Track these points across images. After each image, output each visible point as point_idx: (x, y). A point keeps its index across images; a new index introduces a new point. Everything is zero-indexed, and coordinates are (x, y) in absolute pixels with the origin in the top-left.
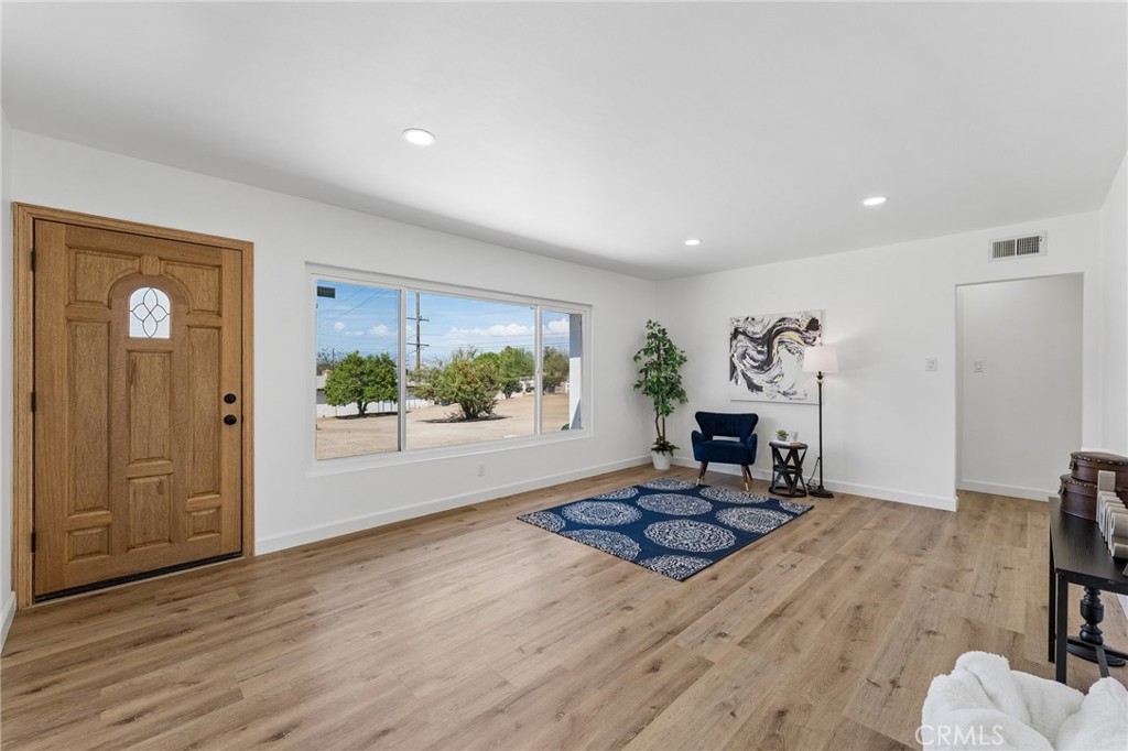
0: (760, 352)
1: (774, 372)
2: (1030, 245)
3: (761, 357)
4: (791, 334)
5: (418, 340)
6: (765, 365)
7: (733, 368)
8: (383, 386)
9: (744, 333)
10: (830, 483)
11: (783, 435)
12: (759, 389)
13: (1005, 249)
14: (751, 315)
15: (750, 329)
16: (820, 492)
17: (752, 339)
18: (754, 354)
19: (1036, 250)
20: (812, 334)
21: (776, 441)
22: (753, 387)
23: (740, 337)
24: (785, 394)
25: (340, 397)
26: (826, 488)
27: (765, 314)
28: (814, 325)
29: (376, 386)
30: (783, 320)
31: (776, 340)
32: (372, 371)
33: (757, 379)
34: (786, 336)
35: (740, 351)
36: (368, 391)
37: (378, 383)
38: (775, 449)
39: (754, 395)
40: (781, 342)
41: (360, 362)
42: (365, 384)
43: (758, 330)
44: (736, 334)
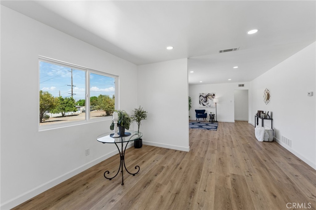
0: (205, 99)
1: (207, 103)
2: (243, 85)
3: (205, 100)
4: (210, 96)
5: (72, 92)
6: (206, 101)
7: (200, 102)
8: (71, 107)
9: (202, 96)
10: (218, 120)
11: (211, 113)
12: (205, 105)
13: (240, 86)
14: (203, 93)
15: (203, 95)
16: (217, 122)
17: (203, 97)
18: (204, 99)
19: (243, 86)
20: (214, 96)
21: (210, 114)
22: (203, 105)
23: (201, 97)
24: (209, 106)
25: (57, 111)
26: (217, 121)
27: (206, 93)
28: (214, 95)
29: (69, 107)
30: (209, 94)
31: (208, 97)
32: (67, 102)
33: (205, 104)
34: (209, 97)
35: (201, 99)
36: (67, 109)
37: (70, 106)
38: (210, 115)
39: (204, 107)
40: (209, 98)
41: (62, 100)
42: (66, 106)
43: (204, 95)
44: (200, 96)
